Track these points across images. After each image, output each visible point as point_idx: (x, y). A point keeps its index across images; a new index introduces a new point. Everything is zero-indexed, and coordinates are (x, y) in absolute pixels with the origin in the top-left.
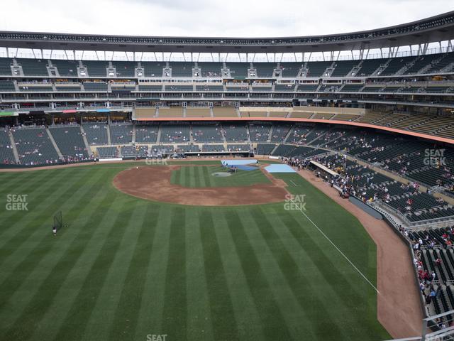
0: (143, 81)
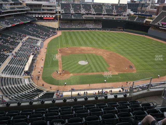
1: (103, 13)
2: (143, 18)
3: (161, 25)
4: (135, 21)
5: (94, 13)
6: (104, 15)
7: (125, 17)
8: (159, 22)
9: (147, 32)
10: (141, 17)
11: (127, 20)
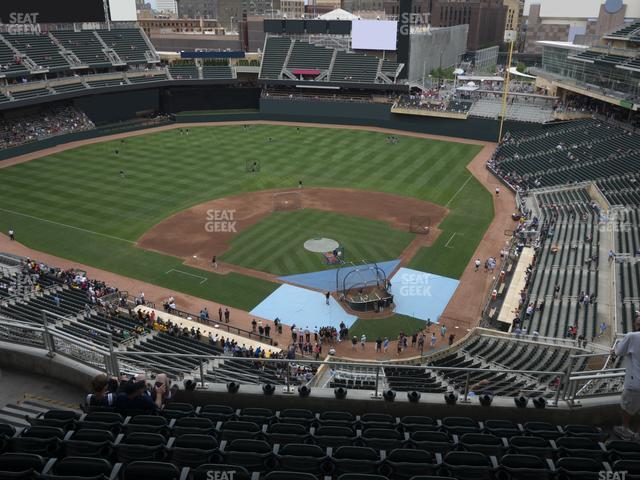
1: (73, 67)
2: (219, 63)
3: (294, 78)
4: (201, 78)
5: (41, 70)
6: (82, 72)
7: (159, 71)
8: (284, 70)
9: (256, 106)
10: (213, 63)
11: (171, 79)
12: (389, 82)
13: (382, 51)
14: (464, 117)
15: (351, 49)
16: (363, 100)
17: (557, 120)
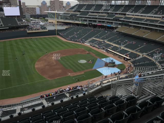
0: (128, 15)
12: (21, 25)
13: (15, 16)
14: (47, 31)
15: (4, 16)
16: (16, 31)
17: (66, 28)
